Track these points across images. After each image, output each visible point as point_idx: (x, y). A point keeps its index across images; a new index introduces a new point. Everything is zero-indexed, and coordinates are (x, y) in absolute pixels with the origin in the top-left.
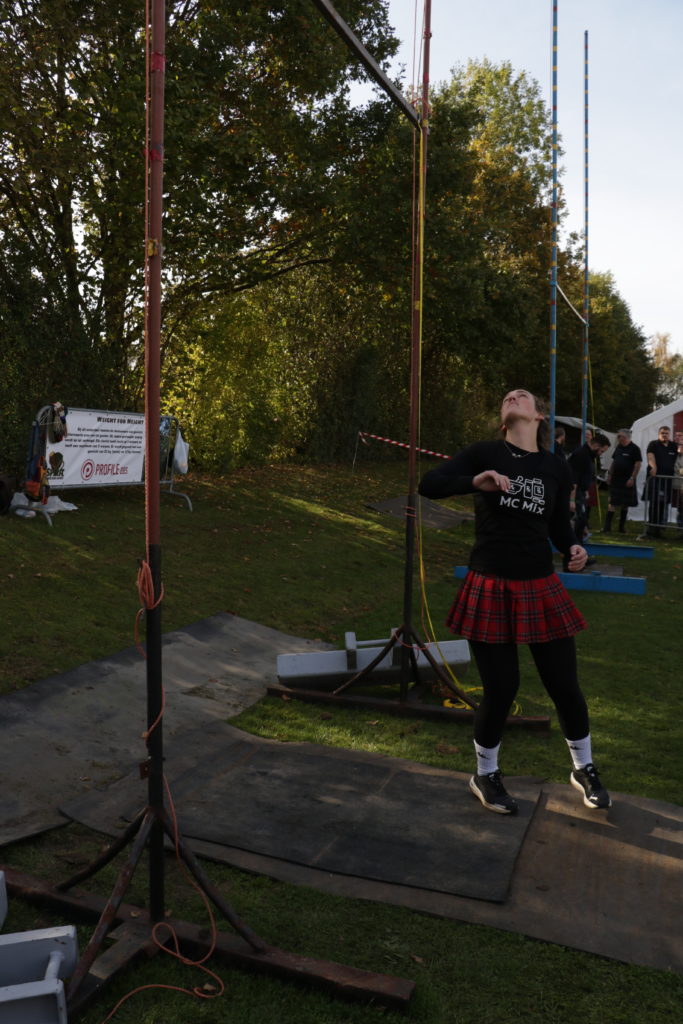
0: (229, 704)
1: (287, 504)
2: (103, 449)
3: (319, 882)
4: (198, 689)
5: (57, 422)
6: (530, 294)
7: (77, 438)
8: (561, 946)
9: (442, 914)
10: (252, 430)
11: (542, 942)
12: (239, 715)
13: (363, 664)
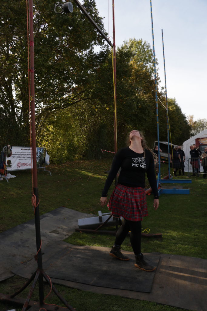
0: (64, 235)
1: (80, 173)
2: (23, 158)
3: (93, 289)
4: (54, 231)
5: (9, 151)
6: (151, 106)
7: (15, 155)
8: (168, 305)
9: (131, 297)
10: (69, 150)
11: (162, 305)
12: (67, 238)
13: (104, 221)
